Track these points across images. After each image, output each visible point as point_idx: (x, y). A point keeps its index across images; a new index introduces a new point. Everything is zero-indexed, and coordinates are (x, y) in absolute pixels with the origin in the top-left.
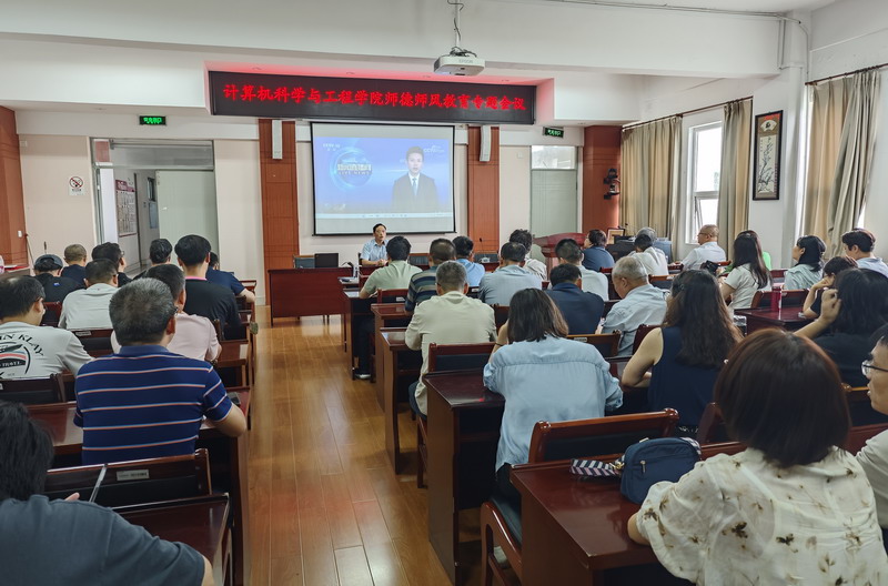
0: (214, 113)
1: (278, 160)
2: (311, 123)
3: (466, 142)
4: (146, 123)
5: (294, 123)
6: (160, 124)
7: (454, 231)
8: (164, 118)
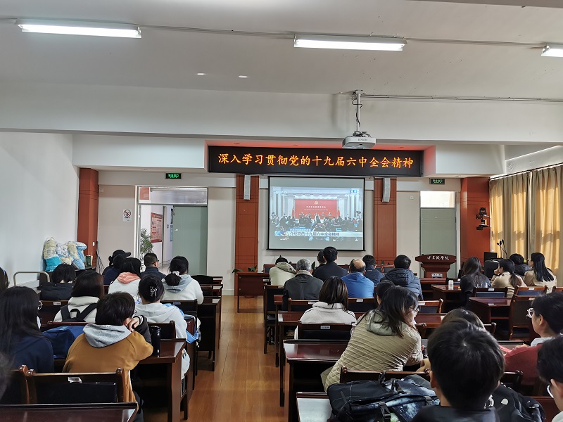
0: (209, 171)
1: (247, 200)
2: (269, 177)
3: (373, 189)
4: (169, 178)
5: (258, 177)
6: (178, 178)
7: (364, 250)
8: (180, 175)
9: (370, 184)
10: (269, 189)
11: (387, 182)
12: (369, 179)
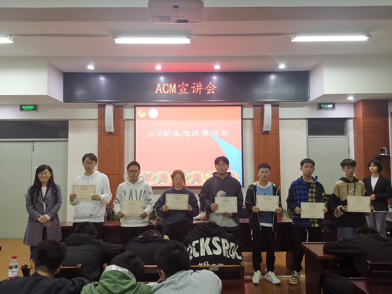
0: (65, 100)
1: (110, 133)
2: (135, 106)
3: (252, 117)
4: (24, 109)
5: (122, 106)
6: (33, 109)
8: (35, 106)
9: (249, 112)
10: (134, 120)
11: (268, 109)
12: (248, 106)
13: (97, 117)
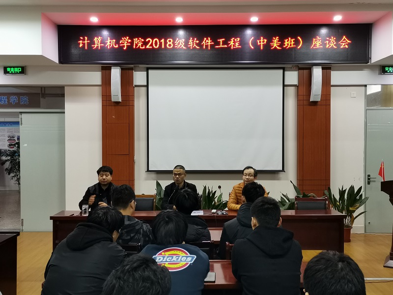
0: (61, 62)
1: (117, 103)
2: (147, 69)
5: (132, 69)
6: (20, 73)
7: (283, 170)
8: (23, 68)
9: (292, 77)
10: (147, 86)
11: (317, 73)
12: (291, 69)
13: (99, 83)
